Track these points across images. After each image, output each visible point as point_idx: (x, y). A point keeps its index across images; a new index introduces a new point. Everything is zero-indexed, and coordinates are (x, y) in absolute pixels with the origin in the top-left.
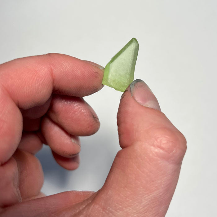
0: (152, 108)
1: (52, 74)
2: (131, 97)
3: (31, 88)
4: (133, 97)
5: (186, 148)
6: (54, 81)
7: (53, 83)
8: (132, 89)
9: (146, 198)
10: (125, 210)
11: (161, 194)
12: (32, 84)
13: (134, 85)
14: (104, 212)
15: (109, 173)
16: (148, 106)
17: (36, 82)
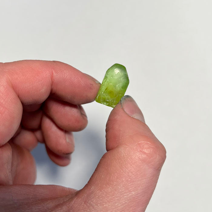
0: (138, 119)
1: (52, 77)
2: (121, 107)
3: (32, 86)
4: (123, 109)
5: (165, 157)
6: (52, 83)
7: (52, 85)
8: (122, 102)
9: (126, 197)
10: (105, 206)
11: (139, 195)
12: (33, 82)
13: (125, 99)
14: (85, 205)
15: (94, 173)
16: (135, 118)
17: (37, 81)
